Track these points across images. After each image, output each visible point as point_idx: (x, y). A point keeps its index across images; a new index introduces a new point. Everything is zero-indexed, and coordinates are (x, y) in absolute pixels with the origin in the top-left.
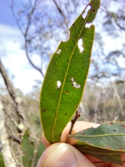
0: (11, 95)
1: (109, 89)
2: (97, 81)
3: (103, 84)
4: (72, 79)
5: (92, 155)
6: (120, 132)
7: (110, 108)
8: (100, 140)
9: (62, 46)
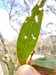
0: (2, 41)
1: (47, 39)
2: (42, 36)
3: (44, 37)
4: (32, 35)
5: (40, 70)
6: (54, 60)
7: (47, 47)
8: (45, 63)
9: (28, 19)
